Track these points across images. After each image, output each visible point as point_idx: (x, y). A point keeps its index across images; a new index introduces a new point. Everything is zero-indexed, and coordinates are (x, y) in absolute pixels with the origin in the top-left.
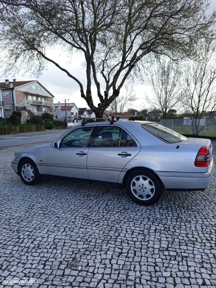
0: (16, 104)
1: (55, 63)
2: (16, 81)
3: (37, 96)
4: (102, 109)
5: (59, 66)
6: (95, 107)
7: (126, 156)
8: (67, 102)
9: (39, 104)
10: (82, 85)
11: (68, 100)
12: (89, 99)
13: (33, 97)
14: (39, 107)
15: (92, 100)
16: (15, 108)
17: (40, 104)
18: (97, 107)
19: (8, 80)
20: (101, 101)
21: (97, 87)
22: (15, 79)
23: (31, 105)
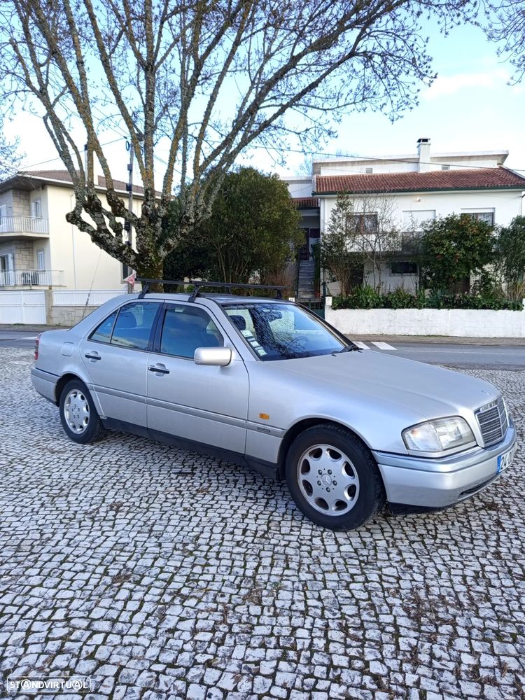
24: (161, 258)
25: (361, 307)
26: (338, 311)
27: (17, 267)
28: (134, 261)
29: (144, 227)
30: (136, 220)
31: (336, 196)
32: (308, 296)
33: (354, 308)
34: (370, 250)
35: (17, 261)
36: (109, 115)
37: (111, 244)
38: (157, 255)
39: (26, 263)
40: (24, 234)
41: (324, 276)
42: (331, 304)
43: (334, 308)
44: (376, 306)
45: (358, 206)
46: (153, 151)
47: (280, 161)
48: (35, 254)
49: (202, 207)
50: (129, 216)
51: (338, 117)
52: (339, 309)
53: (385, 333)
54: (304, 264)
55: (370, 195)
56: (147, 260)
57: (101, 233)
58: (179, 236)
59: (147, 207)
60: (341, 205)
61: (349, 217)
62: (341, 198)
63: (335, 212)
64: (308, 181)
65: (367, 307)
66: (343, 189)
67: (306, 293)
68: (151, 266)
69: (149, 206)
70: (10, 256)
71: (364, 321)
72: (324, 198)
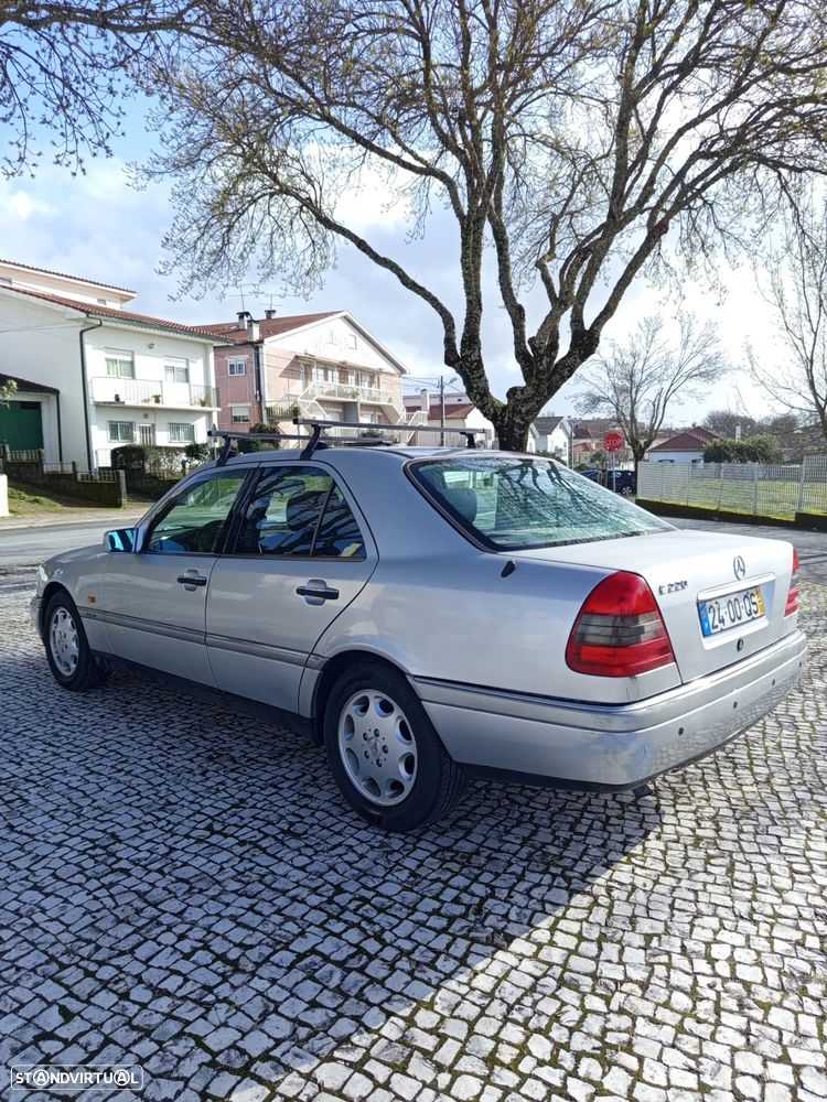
0: (267, 399)
1: (356, 237)
2: (274, 316)
3: (344, 370)
4: (524, 410)
5: (368, 247)
6: (493, 401)
7: (321, 599)
8: (447, 391)
9: (350, 400)
10: (452, 319)
11: (451, 382)
12: (472, 371)
13: (330, 373)
14: (347, 410)
15: (483, 375)
16: (264, 412)
17: (354, 397)
18: (505, 401)
19: (247, 314)
20: (526, 379)
21: (514, 324)
22: (273, 308)
23: (321, 402)
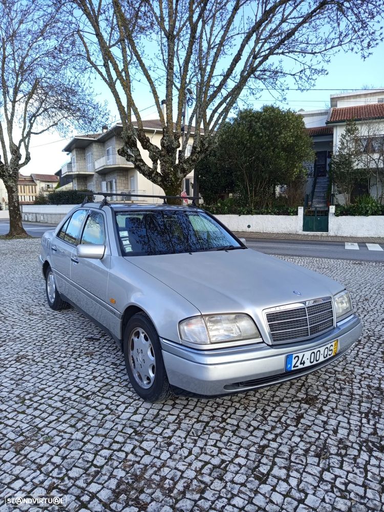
24: (179, 179)
25: (360, 214)
26: (340, 217)
27: (118, 189)
28: (161, 181)
29: (164, 156)
30: (158, 151)
31: (345, 123)
32: (321, 205)
33: (354, 215)
34: (374, 166)
35: (118, 184)
36: (157, 78)
37: (144, 169)
38: (176, 177)
39: (123, 185)
40: (121, 166)
41: (334, 189)
42: (334, 212)
43: (337, 214)
44: (375, 213)
45: (364, 131)
46: (172, 100)
47: (280, 98)
48: (129, 180)
49: (207, 139)
50: (153, 148)
51: (326, 59)
52: (342, 216)
53: (382, 237)
54: (320, 180)
55: (374, 121)
56: (168, 180)
57: (137, 162)
58: (190, 162)
59: (164, 141)
60: (348, 131)
61: (357, 140)
62: (349, 125)
63: (344, 137)
64: (326, 113)
65: (366, 214)
66: (351, 118)
67: (319, 203)
68: (172, 185)
69: (166, 140)
70: (114, 181)
71: (363, 226)
72: (336, 126)
